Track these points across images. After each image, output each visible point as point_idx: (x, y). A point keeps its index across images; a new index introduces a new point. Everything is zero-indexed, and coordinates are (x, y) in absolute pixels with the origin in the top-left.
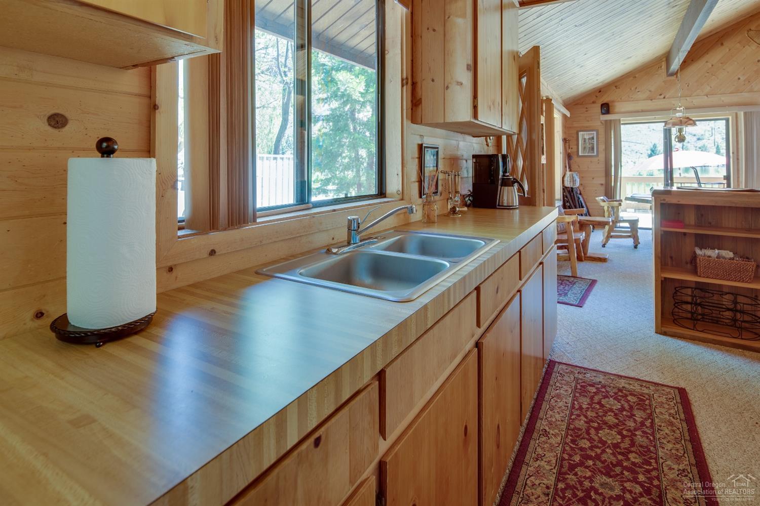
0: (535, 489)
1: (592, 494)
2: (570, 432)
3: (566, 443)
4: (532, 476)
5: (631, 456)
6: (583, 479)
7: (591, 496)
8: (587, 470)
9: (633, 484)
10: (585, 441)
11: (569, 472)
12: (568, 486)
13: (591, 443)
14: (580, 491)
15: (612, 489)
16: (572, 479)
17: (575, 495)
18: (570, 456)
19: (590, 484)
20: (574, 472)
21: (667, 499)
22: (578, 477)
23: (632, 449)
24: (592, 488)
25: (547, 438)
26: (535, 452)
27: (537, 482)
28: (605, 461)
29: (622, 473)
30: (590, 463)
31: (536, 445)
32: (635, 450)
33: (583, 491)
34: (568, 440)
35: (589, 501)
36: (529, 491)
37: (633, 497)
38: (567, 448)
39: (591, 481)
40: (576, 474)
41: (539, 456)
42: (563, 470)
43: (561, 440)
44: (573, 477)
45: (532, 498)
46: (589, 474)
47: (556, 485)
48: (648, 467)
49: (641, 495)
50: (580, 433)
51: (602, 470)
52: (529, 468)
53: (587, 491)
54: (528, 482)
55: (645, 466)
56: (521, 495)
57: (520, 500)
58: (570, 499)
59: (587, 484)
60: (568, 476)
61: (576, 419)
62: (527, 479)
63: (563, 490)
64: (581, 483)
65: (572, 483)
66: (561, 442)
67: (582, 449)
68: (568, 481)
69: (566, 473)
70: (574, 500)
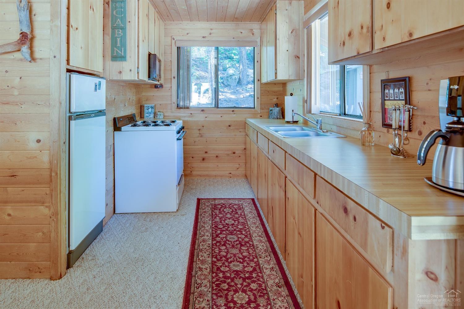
0: (265, 255)
1: (242, 261)
2: (265, 292)
3: (264, 282)
4: (270, 260)
5: (227, 287)
6: (248, 266)
7: (242, 259)
8: (247, 270)
9: (224, 270)
10: (254, 288)
11: (255, 267)
12: (252, 261)
13: (250, 288)
14: (247, 260)
15: (234, 265)
16: (252, 264)
17: (249, 258)
18: (258, 276)
19: (244, 264)
20: (253, 267)
21: (210, 268)
22: (250, 266)
23: (226, 292)
24: (242, 263)
25: (275, 282)
26: (276, 271)
27: (266, 258)
28: (240, 278)
29: (230, 274)
30: (247, 275)
31: (278, 276)
32: (225, 291)
33: (246, 260)
34: (263, 285)
35: (242, 257)
36: (267, 254)
37: (225, 264)
38: (261, 280)
39: (244, 266)
40: (252, 267)
41: (272, 270)
42: (258, 267)
43: (267, 284)
44: (252, 265)
45: (264, 252)
46: (246, 269)
47: (258, 259)
48: (218, 282)
49: (221, 266)
50: (259, 294)
51: (240, 273)
52: (273, 263)
53: (244, 261)
54: (269, 257)
55: (219, 282)
56: (269, 252)
57: (268, 250)
58: (250, 256)
59: (245, 264)
60: (254, 265)
61: (266, 306)
62: (271, 258)
63: (254, 258)
64: (248, 264)
65: (252, 263)
66: (267, 282)
67: (254, 282)
68: (253, 263)
69: (256, 266)
70: (248, 256)
